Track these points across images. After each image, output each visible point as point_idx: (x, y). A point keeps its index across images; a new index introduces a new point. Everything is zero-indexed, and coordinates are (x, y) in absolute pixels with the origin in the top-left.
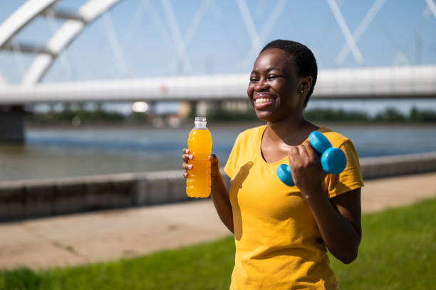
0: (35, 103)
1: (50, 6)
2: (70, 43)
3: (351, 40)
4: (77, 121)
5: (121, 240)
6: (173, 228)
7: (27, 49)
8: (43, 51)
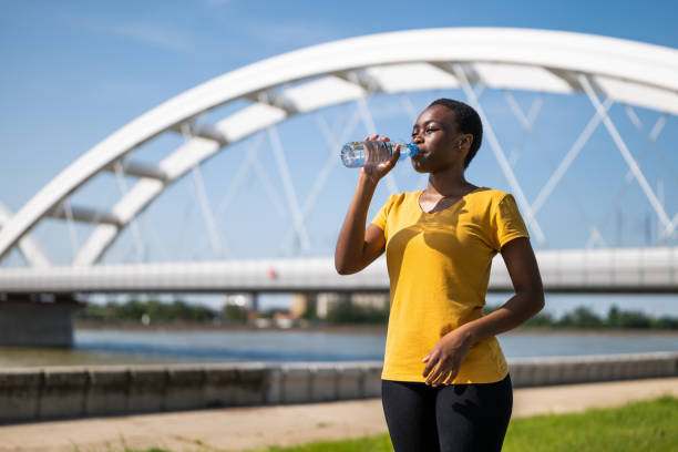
1: (119, 159)
2: (144, 208)
5: (260, 435)
6: (322, 426)
7: (84, 217)
8: (106, 220)
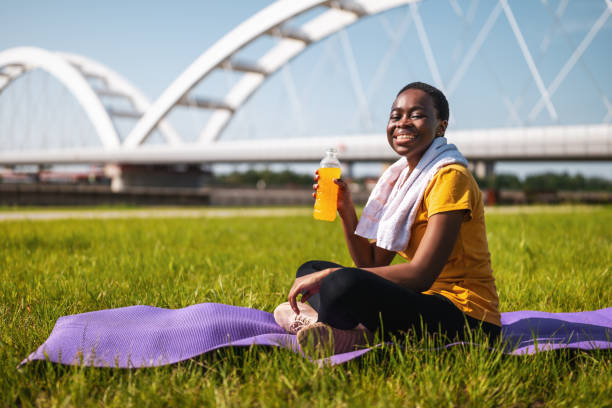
0: (211, 163)
1: (228, 58)
2: (250, 97)
3: (545, 95)
4: (262, 184)
8: (220, 106)
